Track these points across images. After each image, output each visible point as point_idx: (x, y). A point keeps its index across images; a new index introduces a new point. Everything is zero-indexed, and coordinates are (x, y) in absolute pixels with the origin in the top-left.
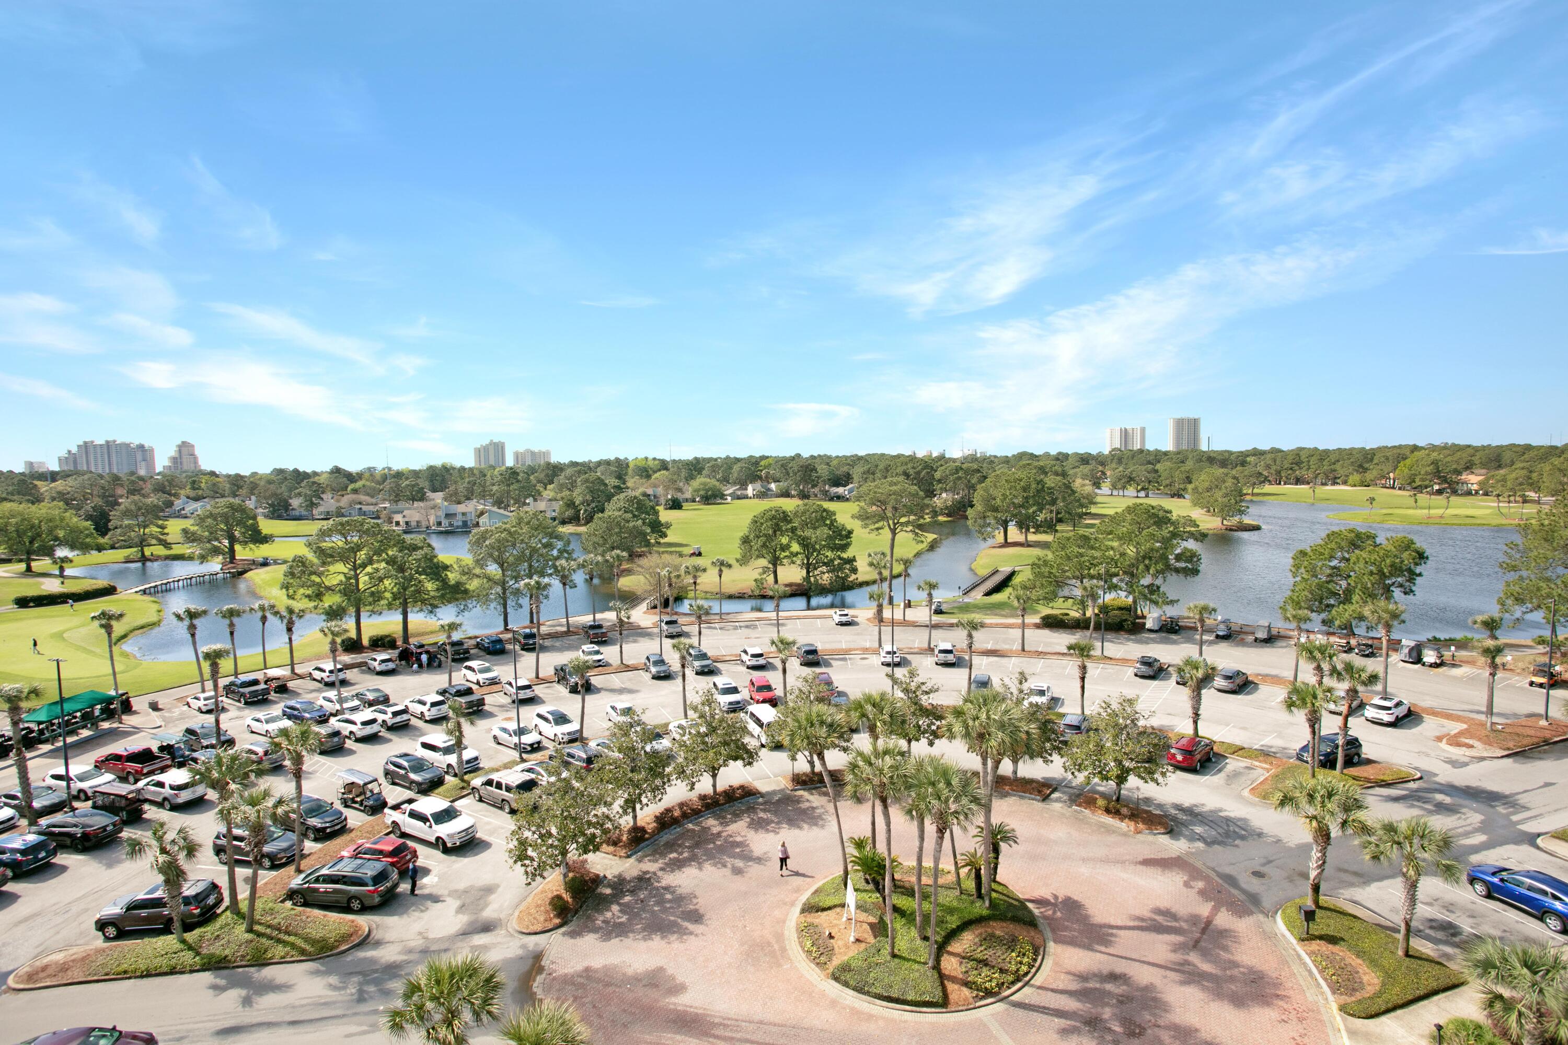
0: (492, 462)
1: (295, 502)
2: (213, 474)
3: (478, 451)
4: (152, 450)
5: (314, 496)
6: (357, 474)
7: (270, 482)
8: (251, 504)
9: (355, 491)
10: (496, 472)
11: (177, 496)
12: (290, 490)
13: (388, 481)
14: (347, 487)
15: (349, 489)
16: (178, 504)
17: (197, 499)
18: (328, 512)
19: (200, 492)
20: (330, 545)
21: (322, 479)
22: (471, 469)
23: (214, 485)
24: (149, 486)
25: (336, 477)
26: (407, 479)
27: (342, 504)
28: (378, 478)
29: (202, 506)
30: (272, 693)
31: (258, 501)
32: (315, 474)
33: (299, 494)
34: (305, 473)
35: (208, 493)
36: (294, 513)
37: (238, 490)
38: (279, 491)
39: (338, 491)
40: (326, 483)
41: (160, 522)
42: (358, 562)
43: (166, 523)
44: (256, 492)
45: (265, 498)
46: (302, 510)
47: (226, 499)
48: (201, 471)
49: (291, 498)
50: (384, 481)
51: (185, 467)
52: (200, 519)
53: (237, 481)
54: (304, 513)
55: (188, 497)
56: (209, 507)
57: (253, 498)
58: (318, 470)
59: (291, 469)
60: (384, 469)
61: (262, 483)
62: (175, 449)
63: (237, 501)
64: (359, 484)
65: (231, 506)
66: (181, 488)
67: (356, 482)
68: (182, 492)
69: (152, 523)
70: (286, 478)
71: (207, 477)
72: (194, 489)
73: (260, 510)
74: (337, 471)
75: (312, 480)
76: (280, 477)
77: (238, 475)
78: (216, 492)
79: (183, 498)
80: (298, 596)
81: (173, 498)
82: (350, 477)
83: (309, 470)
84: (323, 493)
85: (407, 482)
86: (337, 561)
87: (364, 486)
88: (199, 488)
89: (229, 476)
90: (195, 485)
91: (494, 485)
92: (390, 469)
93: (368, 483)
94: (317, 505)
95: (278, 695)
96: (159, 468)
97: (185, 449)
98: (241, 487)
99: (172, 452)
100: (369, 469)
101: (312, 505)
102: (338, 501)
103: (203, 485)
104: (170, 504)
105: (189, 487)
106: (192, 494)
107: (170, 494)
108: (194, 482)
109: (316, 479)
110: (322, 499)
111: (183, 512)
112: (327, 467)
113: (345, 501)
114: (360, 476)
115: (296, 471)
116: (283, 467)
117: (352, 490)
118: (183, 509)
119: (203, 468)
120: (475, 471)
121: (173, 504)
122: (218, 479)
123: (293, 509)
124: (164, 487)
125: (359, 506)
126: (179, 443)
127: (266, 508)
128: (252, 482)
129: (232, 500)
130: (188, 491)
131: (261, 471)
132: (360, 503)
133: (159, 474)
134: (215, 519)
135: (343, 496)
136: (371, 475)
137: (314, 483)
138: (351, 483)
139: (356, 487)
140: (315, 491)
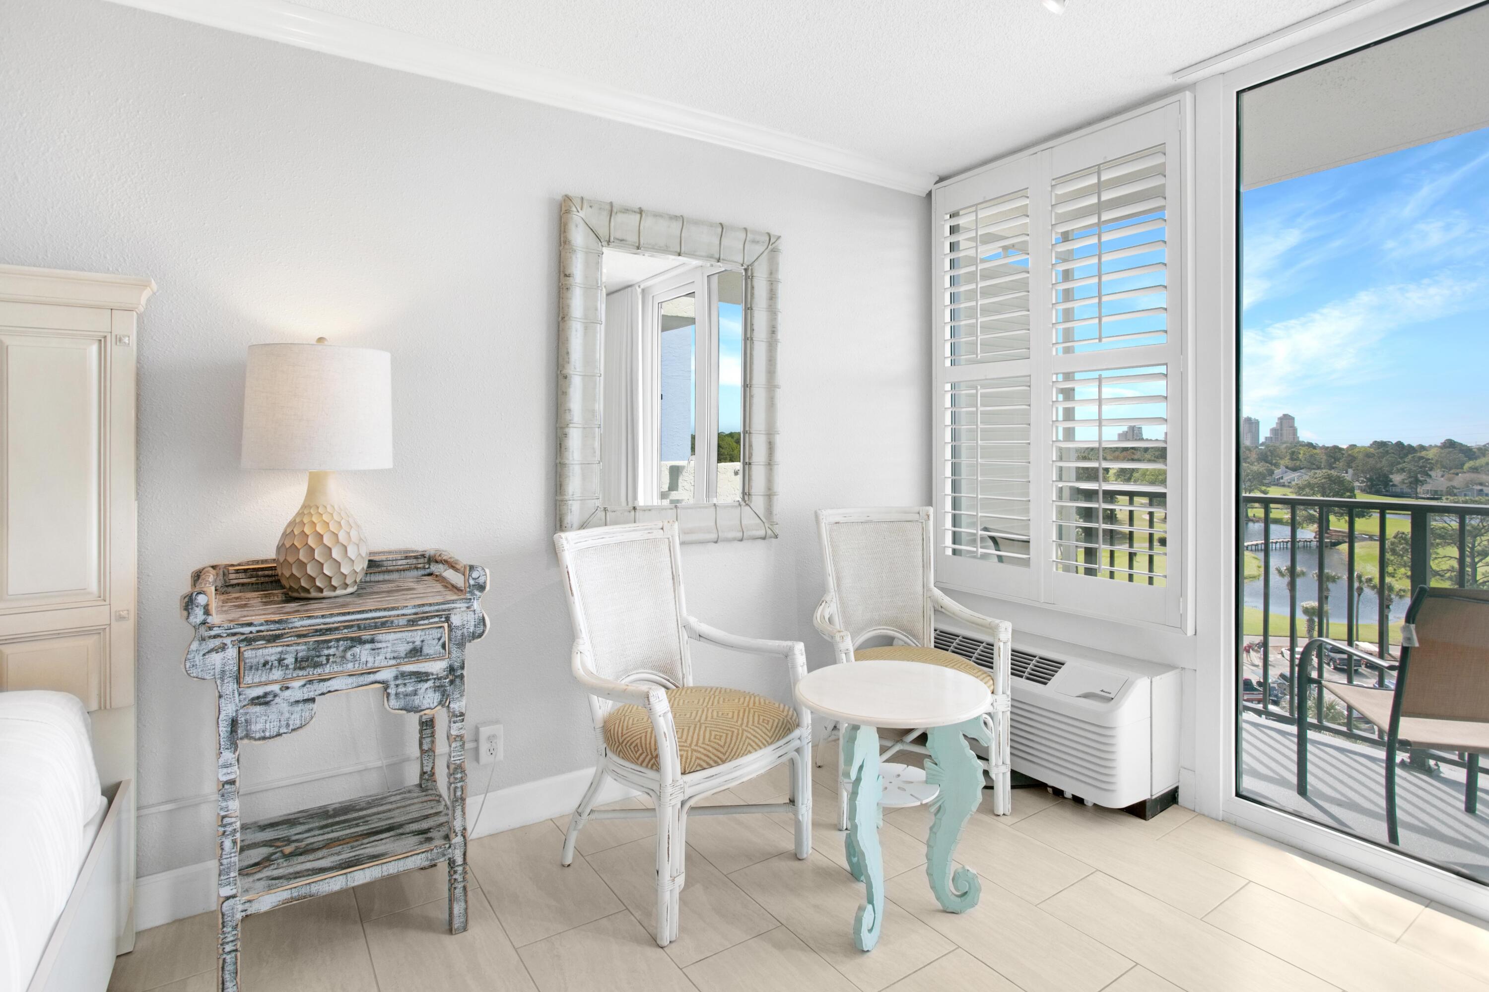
1: (1397, 478)
2: (1310, 445)
4: (1257, 423)
5: (1419, 473)
6: (1480, 449)
7: (1368, 455)
8: (1348, 476)
9: (1475, 470)
11: (1277, 465)
12: (1392, 465)
14: (1462, 465)
15: (1466, 466)
16: (1278, 472)
17: (1294, 469)
18: (1436, 492)
19: (1298, 463)
20: (1441, 524)
21: (1430, 454)
23: (1311, 456)
24: (1254, 456)
25: (1449, 453)
27: (1455, 483)
29: (1299, 476)
30: (1363, 666)
31: (1354, 474)
32: (1422, 448)
33: (1403, 470)
34: (1410, 446)
35: (1305, 463)
36: (1394, 489)
37: (1335, 463)
38: (1379, 466)
39: (1451, 469)
40: (1436, 458)
41: (1263, 488)
42: (1478, 548)
43: (1268, 489)
44: (1353, 465)
45: (1362, 472)
46: (1404, 486)
47: (1324, 471)
48: (1299, 442)
49: (1392, 474)
51: (1285, 439)
52: (1299, 488)
53: (1334, 453)
54: (1406, 490)
55: (1287, 467)
56: (1307, 477)
57: (1350, 471)
58: (1426, 444)
59: (1394, 442)
61: (1361, 456)
62: (1276, 421)
63: (1333, 473)
64: (1481, 461)
65: (1329, 477)
66: (1281, 458)
67: (1476, 458)
68: (1282, 462)
69: (1257, 488)
70: (1387, 452)
71: (1305, 448)
72: (1292, 459)
73: (1357, 484)
74: (1450, 444)
75: (1418, 454)
76: (1381, 450)
77: (1336, 448)
78: (1313, 464)
79: (1283, 468)
80: (1398, 575)
81: (1273, 468)
82: (1468, 453)
83: (1415, 444)
84: (1431, 470)
86: (1449, 544)
87: (1484, 462)
88: (1297, 459)
89: (1325, 448)
90: (1294, 456)
94: (1423, 483)
95: (1369, 670)
96: (1262, 439)
97: (1286, 421)
98: (1337, 460)
99: (1273, 424)
101: (1417, 482)
102: (1450, 480)
103: (1300, 456)
104: (1271, 473)
105: (1288, 457)
106: (1291, 464)
107: (1271, 464)
108: (1293, 453)
109: (1423, 454)
110: (1430, 476)
111: (1281, 481)
112: (1439, 441)
113: (1459, 480)
115: (1399, 444)
116: (1385, 440)
117: (1470, 468)
118: (1282, 478)
119: (1301, 439)
121: (1273, 473)
122: (1315, 451)
123: (1394, 485)
124: (1267, 457)
125: (1479, 487)
126: (1280, 415)
127: (1363, 482)
128: (1349, 455)
129: (1329, 472)
130: (1286, 461)
131: (1359, 444)
132: (1481, 484)
133: (1262, 444)
134: (1312, 489)
135: (1457, 474)
137: (1421, 458)
138: (1470, 459)
139: (1477, 465)
140: (1421, 467)
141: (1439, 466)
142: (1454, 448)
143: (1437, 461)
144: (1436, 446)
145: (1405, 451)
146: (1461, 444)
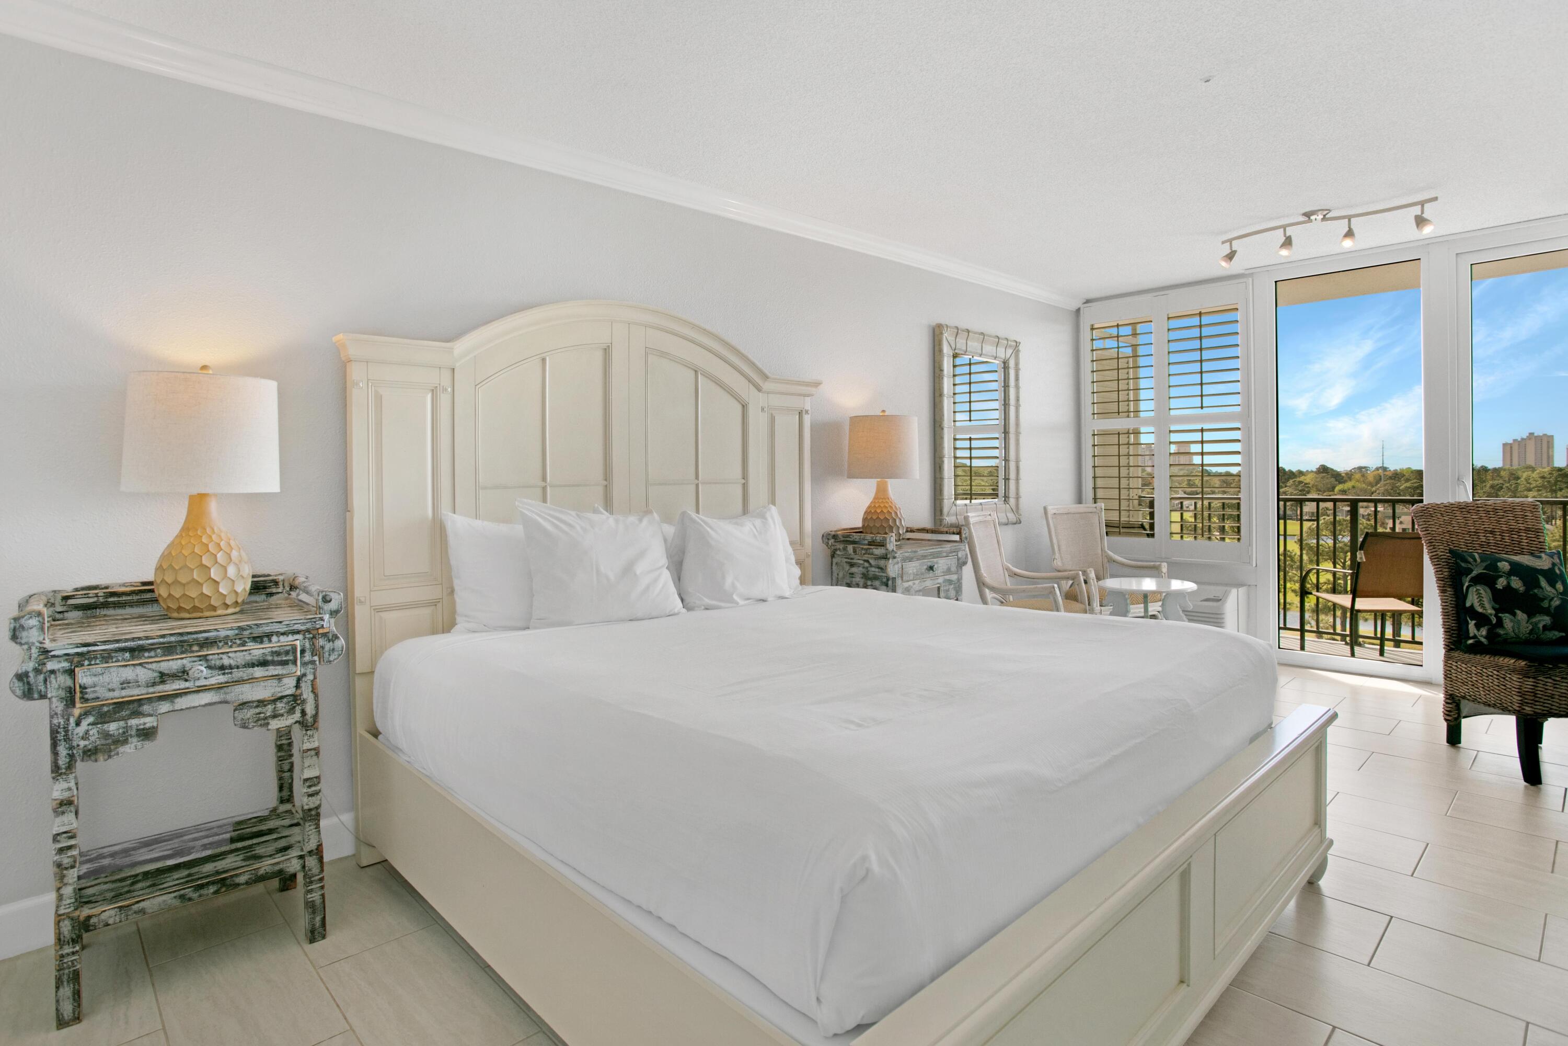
0: (1531, 461)
3: (1508, 448)
6: (1347, 474)
10: (1535, 475)
13: (1382, 482)
21: (1308, 479)
22: (1496, 471)
25: (1323, 478)
26: (1407, 480)
28: (1371, 478)
32: (1301, 473)
34: (1291, 472)
40: (1312, 483)
50: (1377, 483)
58: (1304, 470)
60: (1377, 469)
64: (1349, 485)
67: (1344, 482)
74: (1324, 470)
75: (1298, 479)
82: (1339, 477)
83: (1294, 470)
85: (1408, 484)
87: (1354, 487)
91: (1530, 490)
92: (1385, 469)
93: (1358, 485)
100: (1360, 468)
109: (1302, 478)
114: (1349, 475)
117: (1340, 491)
120: (1503, 473)
136: (1363, 476)
137: (1300, 482)
138: (1340, 483)
139: (1346, 488)
140: (1301, 491)
141: (1315, 489)
142: (1327, 473)
143: (1313, 486)
144: (1312, 472)
145: (1286, 477)
146: (1332, 470)
